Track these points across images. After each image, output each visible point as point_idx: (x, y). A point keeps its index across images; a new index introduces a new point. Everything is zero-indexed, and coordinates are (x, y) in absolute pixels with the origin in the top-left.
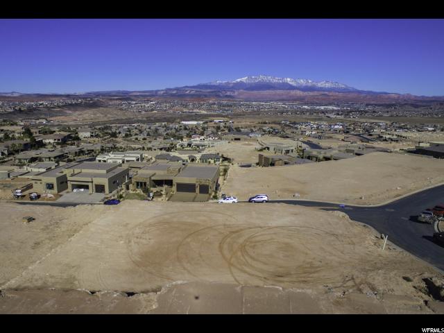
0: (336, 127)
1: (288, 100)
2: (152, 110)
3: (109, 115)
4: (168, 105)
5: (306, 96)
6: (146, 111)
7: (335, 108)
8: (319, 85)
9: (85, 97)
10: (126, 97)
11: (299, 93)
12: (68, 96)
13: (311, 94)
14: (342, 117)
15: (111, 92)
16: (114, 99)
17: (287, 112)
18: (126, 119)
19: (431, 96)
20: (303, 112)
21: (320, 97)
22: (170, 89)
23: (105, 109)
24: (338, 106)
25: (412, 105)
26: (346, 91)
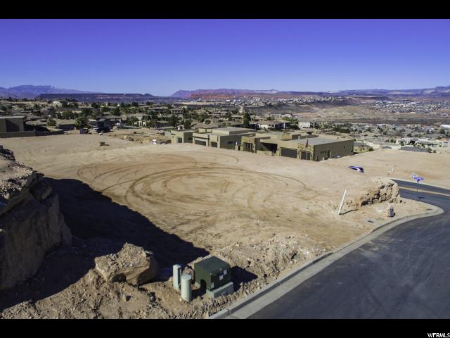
2: (410, 111)
3: (356, 114)
4: (433, 106)
6: (401, 112)
9: (336, 95)
10: (382, 96)
12: (320, 94)
15: (367, 91)
16: (368, 98)
18: (374, 119)
22: (443, 88)
23: (352, 107)
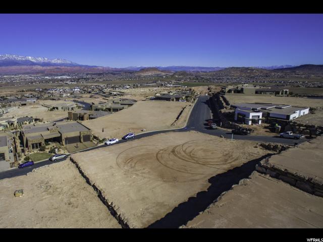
0: (76, 90)
1: (33, 73)
5: (45, 70)
7: (67, 77)
8: (53, 61)
11: (40, 68)
13: (48, 68)
14: (75, 83)
17: (35, 82)
19: (120, 68)
20: (47, 81)
21: (55, 70)
24: (69, 75)
25: (112, 73)
26: (72, 65)
